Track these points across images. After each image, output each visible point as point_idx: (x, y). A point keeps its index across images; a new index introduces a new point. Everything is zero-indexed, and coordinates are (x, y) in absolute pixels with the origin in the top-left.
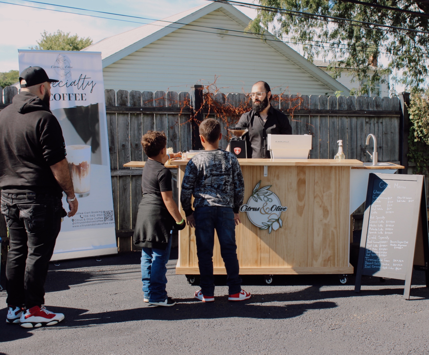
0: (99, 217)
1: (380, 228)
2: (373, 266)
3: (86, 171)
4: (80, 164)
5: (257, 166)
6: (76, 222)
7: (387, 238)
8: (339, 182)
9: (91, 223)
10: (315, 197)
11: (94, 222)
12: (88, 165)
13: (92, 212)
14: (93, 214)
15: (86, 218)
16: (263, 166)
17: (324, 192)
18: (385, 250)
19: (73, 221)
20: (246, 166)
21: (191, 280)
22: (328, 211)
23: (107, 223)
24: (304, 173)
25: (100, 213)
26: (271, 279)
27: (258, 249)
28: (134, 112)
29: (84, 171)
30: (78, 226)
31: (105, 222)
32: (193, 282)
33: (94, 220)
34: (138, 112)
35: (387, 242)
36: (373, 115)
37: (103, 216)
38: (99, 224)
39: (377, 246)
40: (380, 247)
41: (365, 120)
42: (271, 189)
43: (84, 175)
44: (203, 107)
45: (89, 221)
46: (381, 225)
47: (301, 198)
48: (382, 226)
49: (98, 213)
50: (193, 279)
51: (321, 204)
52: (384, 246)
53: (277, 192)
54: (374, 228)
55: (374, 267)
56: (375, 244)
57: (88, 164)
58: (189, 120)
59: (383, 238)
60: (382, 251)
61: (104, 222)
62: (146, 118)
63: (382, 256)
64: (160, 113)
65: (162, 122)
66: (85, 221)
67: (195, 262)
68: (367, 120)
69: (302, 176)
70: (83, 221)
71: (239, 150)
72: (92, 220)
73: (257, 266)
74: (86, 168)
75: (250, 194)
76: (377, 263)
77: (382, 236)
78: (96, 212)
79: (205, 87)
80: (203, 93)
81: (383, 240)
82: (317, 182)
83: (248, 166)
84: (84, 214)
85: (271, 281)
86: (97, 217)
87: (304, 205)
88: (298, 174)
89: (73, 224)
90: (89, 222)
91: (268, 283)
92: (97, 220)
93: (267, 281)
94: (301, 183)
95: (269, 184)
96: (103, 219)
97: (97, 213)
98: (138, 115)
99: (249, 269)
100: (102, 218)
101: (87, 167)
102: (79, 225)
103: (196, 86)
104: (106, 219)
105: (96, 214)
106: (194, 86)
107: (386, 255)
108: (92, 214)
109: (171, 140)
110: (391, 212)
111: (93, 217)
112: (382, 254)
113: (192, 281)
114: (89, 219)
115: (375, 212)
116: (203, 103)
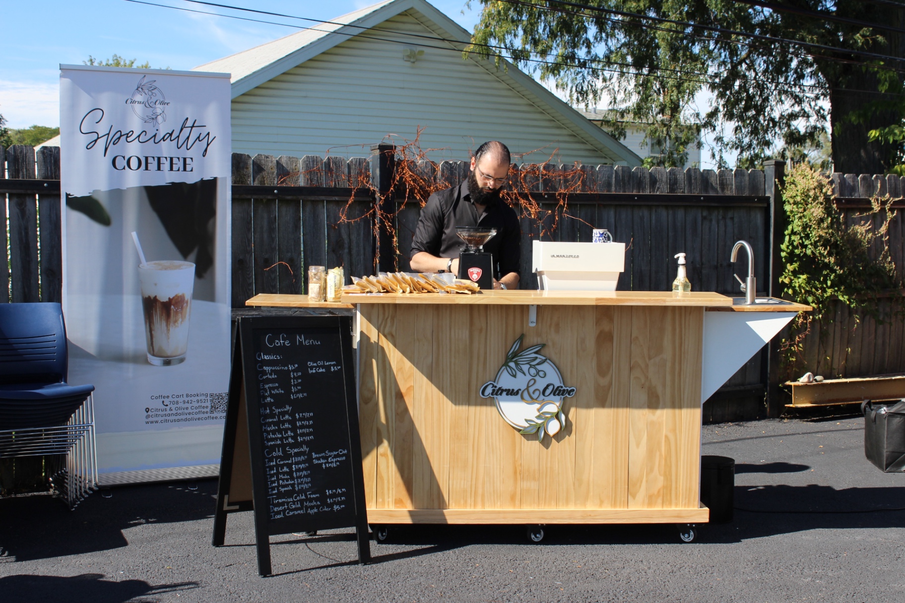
0: (200, 404)
1: (286, 430)
2: (288, 513)
3: (181, 313)
4: (169, 298)
5: (515, 306)
6: (153, 413)
7: (305, 448)
8: (681, 338)
9: (184, 417)
10: (631, 369)
11: (189, 414)
12: (187, 302)
13: (187, 396)
14: (189, 399)
15: (173, 407)
16: (528, 306)
17: (650, 359)
18: (306, 474)
19: (147, 412)
20: (494, 305)
21: (380, 535)
22: (657, 397)
23: (216, 418)
24: (611, 320)
25: (203, 398)
26: (542, 533)
27: (515, 473)
28: (261, 197)
29: (176, 313)
30: (157, 422)
31: (212, 415)
32: (385, 537)
33: (190, 410)
34: (269, 197)
35: (306, 457)
36: (716, 205)
37: (209, 404)
38: (199, 419)
39: (288, 470)
40: (294, 469)
41: (702, 213)
42: (542, 352)
43: (176, 321)
44: (394, 188)
45: (179, 412)
46: (287, 425)
47: (602, 370)
48: (290, 426)
49: (199, 398)
50: (385, 532)
51: (643, 381)
52: (301, 466)
53: (554, 358)
54: (274, 432)
55: (291, 513)
56: (282, 466)
57: (186, 299)
58: (367, 212)
59: (296, 450)
60: (300, 477)
61: (209, 415)
62: (284, 209)
63: (302, 488)
64: (313, 198)
65: (315, 217)
66: (171, 412)
67: (389, 498)
68: (705, 214)
69: (606, 327)
70: (168, 412)
71: (478, 273)
72: (186, 411)
73: (514, 506)
74: (182, 308)
75: (502, 360)
76: (294, 504)
77: (292, 446)
78: (194, 395)
79: (399, 149)
80: (396, 159)
81: (297, 455)
82: (637, 338)
83: (497, 305)
84: (171, 399)
85: (540, 537)
86: (197, 405)
87: (611, 384)
88: (598, 322)
89: (148, 417)
90: (180, 414)
91: (536, 540)
92: (195, 411)
93: (533, 536)
94: (604, 338)
95: (539, 340)
96: (208, 410)
97: (197, 398)
98: (270, 202)
99: (499, 512)
100: (207, 407)
101: (185, 305)
102: (159, 419)
103: (382, 148)
104: (214, 408)
105: (194, 399)
106: (377, 147)
107: (310, 485)
108: (186, 399)
109: (333, 251)
110: (300, 396)
111: (189, 405)
112: (301, 483)
113: (382, 535)
114: (180, 408)
115: (269, 399)
116: (394, 179)
